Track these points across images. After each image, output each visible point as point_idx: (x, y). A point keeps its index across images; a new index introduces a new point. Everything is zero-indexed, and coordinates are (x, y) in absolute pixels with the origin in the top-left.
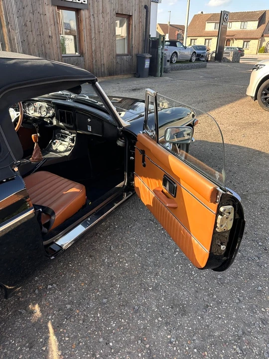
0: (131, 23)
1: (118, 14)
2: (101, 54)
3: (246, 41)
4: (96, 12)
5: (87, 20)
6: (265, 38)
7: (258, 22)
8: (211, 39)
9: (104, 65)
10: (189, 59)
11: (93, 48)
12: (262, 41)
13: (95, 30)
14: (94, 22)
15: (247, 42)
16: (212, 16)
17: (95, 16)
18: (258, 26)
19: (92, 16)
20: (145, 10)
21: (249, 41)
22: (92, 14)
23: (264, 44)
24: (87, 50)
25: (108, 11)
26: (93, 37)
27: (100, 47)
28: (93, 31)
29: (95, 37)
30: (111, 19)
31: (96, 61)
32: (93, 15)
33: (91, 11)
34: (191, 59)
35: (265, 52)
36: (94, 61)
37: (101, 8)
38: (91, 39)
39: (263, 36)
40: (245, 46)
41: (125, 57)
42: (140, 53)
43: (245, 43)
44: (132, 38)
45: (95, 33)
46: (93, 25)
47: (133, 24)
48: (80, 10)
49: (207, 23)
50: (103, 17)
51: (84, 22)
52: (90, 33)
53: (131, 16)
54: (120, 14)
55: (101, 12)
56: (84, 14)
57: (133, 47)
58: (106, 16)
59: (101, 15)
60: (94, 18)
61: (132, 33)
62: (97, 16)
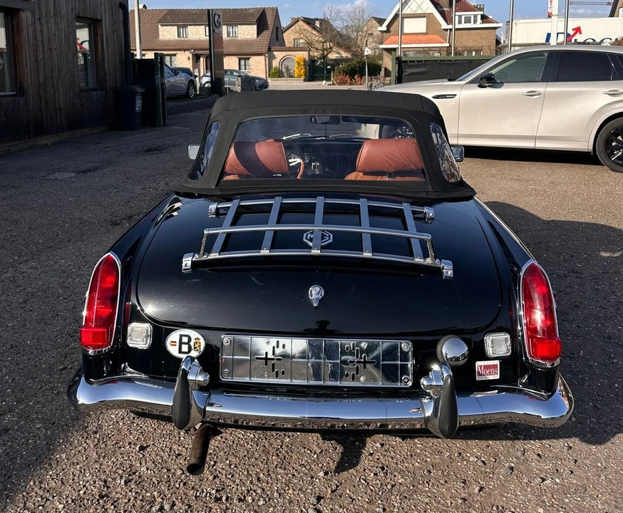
0: (99, 33)
1: (79, 18)
2: (54, 90)
3: (243, 59)
4: (44, 15)
5: (31, 29)
6: (275, 53)
7: (255, 26)
8: (175, 55)
9: (60, 109)
11: (42, 78)
12: (271, 58)
13: (43, 47)
14: (42, 31)
15: (245, 59)
16: (167, 14)
17: (43, 21)
18: (258, 34)
19: (37, 22)
20: (121, 11)
21: (249, 59)
22: (37, 17)
23: (275, 63)
24: (31, 82)
25: (64, 12)
26: (40, 57)
27: (52, 77)
28: (41, 48)
29: (43, 59)
30: (68, 26)
31: (46, 102)
32: (40, 19)
33: (37, 13)
35: (279, 77)
36: (43, 104)
37: (52, 7)
38: (37, 62)
39: (269, 49)
40: (243, 67)
41: (95, 93)
42: (119, 84)
43: (243, 62)
44: (104, 59)
45: (44, 51)
46: (39, 38)
47: (102, 35)
48: (18, 11)
49: (160, 26)
50: (56, 24)
51: (24, 33)
52: (36, 52)
53: (101, 20)
54: (82, 17)
55: (52, 14)
56: (25, 16)
57: (105, 74)
58: (61, 21)
59: (52, 20)
60: (41, 24)
61: (103, 50)
62: (47, 22)
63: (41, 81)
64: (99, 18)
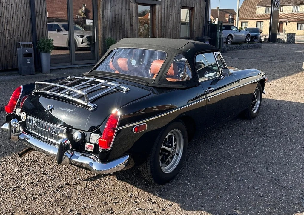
1: (183, 7)
4: (166, 6)
5: (160, 12)
10: (244, 40)
13: (165, 20)
14: (165, 13)
16: (262, 1)
17: (166, 9)
19: (163, 9)
20: (205, 3)
22: (163, 7)
25: (176, 5)
26: (163, 25)
27: (168, 32)
28: (164, 20)
30: (177, 11)
32: (164, 8)
33: (163, 6)
34: (246, 40)
37: (170, 3)
38: (161, 26)
40: (299, 28)
42: (200, 36)
43: (300, 25)
44: (194, 24)
45: (165, 21)
46: (163, 16)
47: (194, 14)
48: (154, 5)
49: (257, 8)
50: (172, 10)
51: (157, 14)
52: (161, 22)
53: (194, 8)
54: (185, 6)
55: (170, 6)
56: (158, 8)
57: (194, 31)
58: (174, 8)
59: (170, 8)
60: (165, 10)
61: (194, 21)
62: (167, 9)
63: (162, 34)
64: (193, 7)
